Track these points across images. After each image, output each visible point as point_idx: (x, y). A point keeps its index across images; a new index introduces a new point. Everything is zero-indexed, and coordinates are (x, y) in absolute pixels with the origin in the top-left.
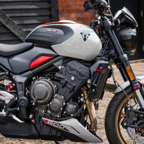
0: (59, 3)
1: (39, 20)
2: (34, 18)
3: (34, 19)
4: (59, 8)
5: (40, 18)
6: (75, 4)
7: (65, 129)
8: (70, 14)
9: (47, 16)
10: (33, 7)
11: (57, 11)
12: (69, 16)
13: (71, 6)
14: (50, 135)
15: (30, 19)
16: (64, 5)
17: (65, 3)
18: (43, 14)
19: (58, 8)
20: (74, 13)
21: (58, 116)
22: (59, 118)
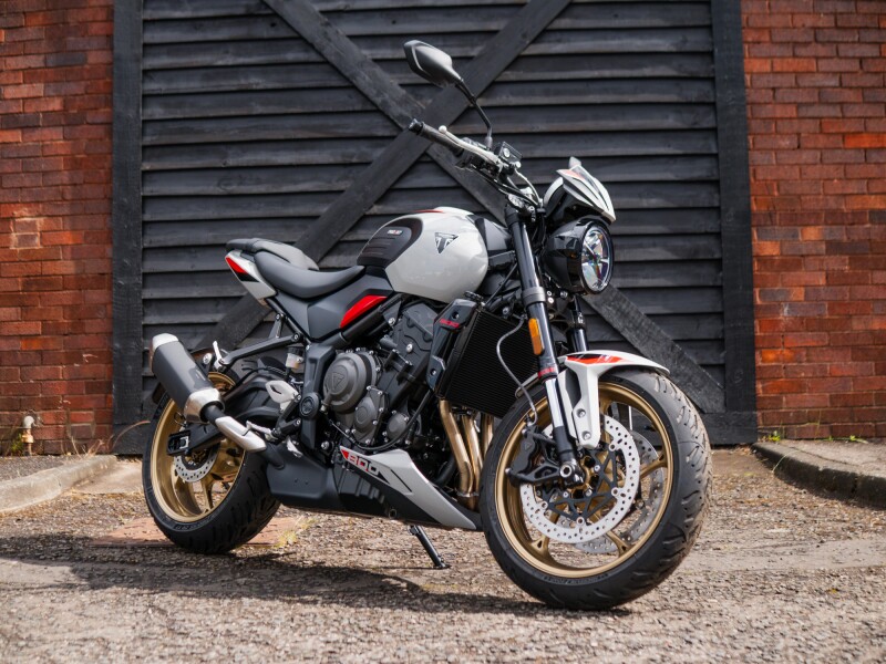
0: (755, 188)
1: (673, 250)
2: (657, 240)
3: (654, 245)
4: (754, 207)
5: (679, 242)
6: (821, 190)
7: (380, 475)
8: (799, 229)
9: (706, 234)
10: (654, 202)
11: (746, 217)
12: (795, 236)
13: (802, 198)
14: (358, 495)
15: (641, 246)
16: (776, 193)
17: (778, 190)
18: (689, 227)
19: (749, 205)
20: (816, 224)
21: (367, 442)
22: (370, 446)
